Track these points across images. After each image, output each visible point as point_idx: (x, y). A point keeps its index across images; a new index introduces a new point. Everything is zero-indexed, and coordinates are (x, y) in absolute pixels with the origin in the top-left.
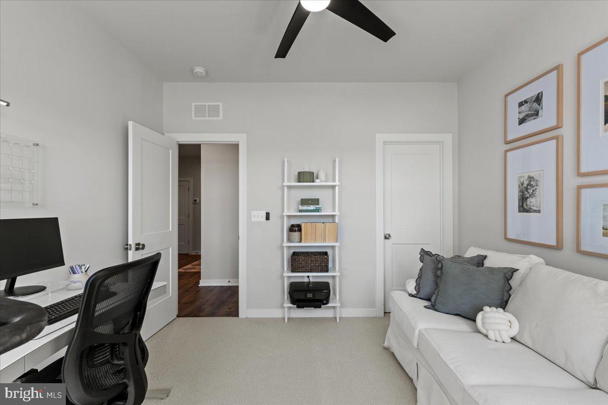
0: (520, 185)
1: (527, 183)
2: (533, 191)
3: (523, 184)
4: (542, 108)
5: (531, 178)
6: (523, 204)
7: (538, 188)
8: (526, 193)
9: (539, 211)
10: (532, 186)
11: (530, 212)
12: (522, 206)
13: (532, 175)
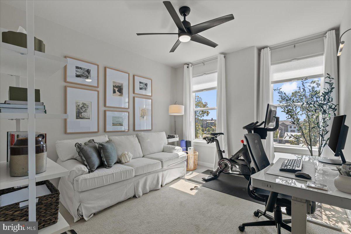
0: (77, 106)
1: (82, 105)
2: (85, 110)
3: (79, 106)
4: (90, 76)
5: (84, 104)
6: (79, 115)
7: (88, 109)
8: (81, 110)
9: (89, 119)
10: (85, 107)
11: (84, 119)
12: (79, 116)
13: (85, 102)
